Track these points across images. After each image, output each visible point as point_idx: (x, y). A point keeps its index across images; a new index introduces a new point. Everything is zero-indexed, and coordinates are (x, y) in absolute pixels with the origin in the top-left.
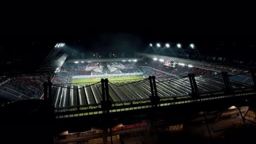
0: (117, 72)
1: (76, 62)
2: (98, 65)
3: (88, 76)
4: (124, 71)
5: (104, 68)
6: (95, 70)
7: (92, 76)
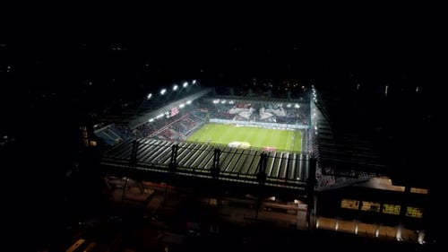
0: (270, 120)
1: (216, 102)
2: (249, 107)
3: (228, 122)
4: (280, 120)
5: (254, 112)
6: (242, 114)
7: (234, 121)
